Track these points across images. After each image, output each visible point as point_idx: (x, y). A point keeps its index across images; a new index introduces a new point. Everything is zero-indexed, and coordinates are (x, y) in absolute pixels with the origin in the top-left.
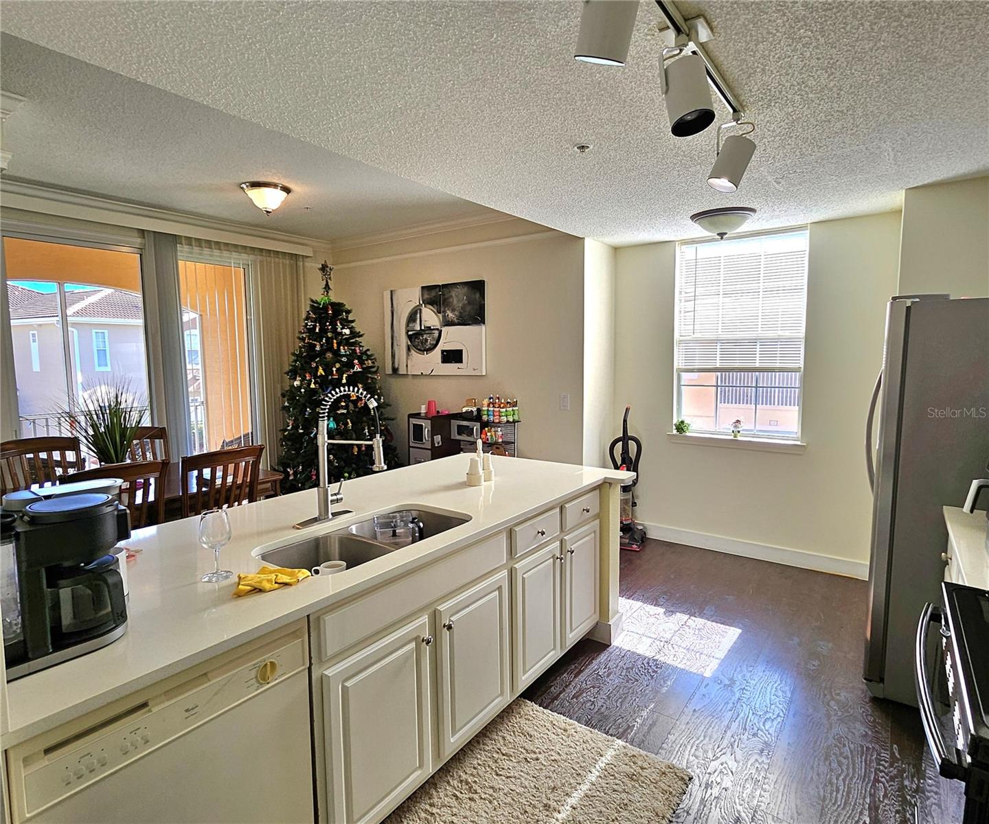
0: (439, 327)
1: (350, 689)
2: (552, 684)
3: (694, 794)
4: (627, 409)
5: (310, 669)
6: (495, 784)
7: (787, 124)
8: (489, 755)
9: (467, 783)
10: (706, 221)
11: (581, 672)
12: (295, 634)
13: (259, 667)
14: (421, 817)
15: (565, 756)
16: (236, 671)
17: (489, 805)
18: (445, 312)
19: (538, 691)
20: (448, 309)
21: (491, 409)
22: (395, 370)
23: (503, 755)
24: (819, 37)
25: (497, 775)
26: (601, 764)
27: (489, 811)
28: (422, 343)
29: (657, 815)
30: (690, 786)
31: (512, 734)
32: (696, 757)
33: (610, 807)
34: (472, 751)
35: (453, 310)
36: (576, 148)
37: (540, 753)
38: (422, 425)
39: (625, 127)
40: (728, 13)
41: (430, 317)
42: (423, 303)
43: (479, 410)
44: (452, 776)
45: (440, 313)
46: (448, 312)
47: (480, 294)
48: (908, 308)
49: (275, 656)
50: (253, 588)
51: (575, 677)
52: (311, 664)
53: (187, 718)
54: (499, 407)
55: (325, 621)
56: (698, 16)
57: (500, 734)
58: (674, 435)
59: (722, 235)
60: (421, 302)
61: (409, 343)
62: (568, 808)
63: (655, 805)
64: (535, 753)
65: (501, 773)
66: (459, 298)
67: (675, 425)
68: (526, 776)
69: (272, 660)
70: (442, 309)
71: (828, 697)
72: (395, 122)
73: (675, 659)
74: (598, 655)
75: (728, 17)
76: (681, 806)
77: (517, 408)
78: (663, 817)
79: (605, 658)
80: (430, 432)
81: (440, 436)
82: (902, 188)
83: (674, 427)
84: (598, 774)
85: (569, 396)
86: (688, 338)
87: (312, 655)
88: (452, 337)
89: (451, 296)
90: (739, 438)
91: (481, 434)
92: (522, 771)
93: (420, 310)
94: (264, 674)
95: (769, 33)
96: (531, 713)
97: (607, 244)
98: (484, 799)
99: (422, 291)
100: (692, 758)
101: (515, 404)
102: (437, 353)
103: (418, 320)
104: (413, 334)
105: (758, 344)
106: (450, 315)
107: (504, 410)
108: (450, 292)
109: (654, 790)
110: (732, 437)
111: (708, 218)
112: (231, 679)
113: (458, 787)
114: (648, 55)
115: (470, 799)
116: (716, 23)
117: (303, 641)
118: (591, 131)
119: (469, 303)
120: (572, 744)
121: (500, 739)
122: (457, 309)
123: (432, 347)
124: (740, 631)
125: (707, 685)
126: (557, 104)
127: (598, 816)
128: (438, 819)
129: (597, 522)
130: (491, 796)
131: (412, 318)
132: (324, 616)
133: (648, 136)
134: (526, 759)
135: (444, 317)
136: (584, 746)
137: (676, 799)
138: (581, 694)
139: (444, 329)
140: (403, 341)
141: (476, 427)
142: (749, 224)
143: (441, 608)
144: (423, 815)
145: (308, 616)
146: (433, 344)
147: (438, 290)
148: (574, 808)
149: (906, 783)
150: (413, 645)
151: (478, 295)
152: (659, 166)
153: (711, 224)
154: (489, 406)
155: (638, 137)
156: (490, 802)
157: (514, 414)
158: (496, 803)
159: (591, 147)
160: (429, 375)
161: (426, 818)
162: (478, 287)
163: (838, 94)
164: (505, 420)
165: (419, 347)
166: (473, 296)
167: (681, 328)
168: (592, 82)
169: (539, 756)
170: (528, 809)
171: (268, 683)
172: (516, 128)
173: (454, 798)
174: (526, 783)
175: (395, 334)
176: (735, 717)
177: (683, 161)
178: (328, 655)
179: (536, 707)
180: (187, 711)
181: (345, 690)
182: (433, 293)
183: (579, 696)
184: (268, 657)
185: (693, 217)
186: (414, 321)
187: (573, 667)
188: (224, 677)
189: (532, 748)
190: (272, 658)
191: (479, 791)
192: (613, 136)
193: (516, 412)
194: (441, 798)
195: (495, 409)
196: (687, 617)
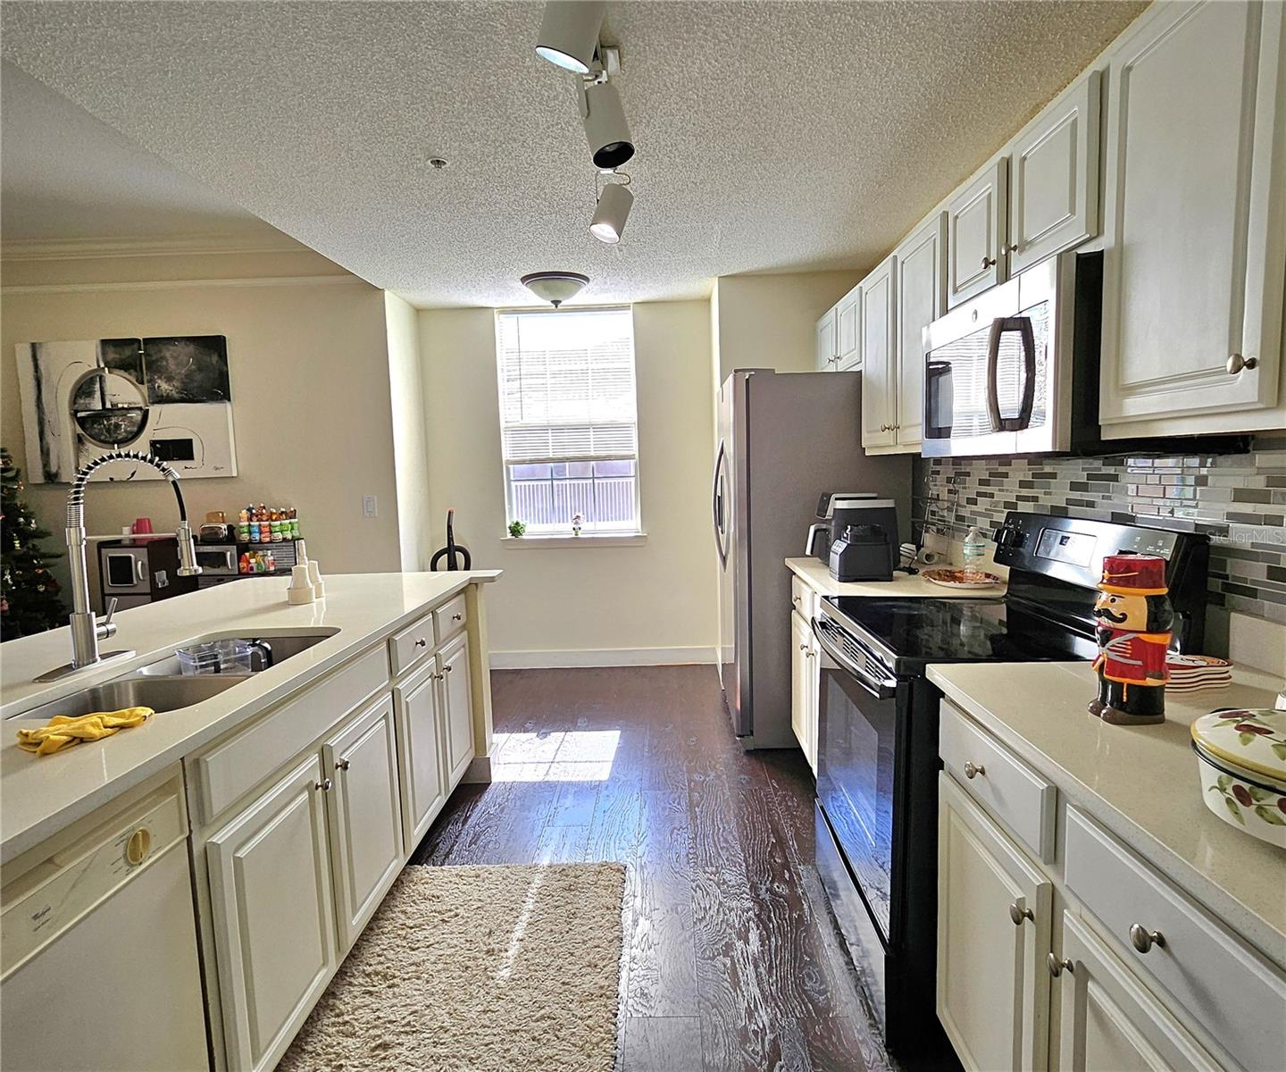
0: (142, 405)
1: (244, 863)
2: (438, 841)
3: (633, 879)
4: (450, 513)
5: (189, 839)
6: (415, 959)
7: (649, 185)
8: (392, 935)
9: (377, 974)
10: (539, 285)
11: (466, 819)
12: (166, 789)
13: (128, 839)
14: (330, 1032)
15: (489, 900)
16: (97, 848)
17: (417, 981)
18: (151, 381)
19: (423, 854)
20: (159, 378)
21: (255, 523)
22: (51, 478)
23: (411, 928)
24: (701, 103)
25: (413, 950)
26: (533, 890)
27: (421, 987)
28: (108, 431)
29: (608, 908)
30: (627, 875)
31: (412, 904)
32: (623, 849)
33: (560, 923)
34: (367, 940)
35: (169, 379)
36: (429, 161)
37: (457, 908)
38: (130, 558)
39: (496, 148)
40: (639, 53)
41: (122, 390)
42: (106, 366)
43: (230, 528)
44: (353, 976)
45: (142, 383)
46: (159, 381)
47: (220, 356)
48: (747, 380)
49: (145, 822)
50: (70, 739)
51: (463, 826)
52: (191, 831)
53: (36, 929)
54: (270, 518)
55: (207, 762)
56: (612, 47)
57: (396, 910)
58: (510, 540)
59: (556, 303)
60: (102, 365)
61: (79, 430)
62: (515, 942)
63: (603, 901)
64: (450, 911)
65: (416, 946)
66: (179, 362)
67: (510, 528)
68: (451, 936)
69: (141, 828)
70: (146, 378)
71: (713, 763)
72: (183, 61)
73: (566, 774)
74: (481, 797)
75: (638, 57)
76: (625, 893)
77: (296, 520)
78: (615, 908)
79: (490, 795)
80: (147, 567)
81: (164, 572)
82: (716, 275)
83: (508, 531)
84: (532, 900)
85: (376, 498)
86: (516, 424)
87: (191, 818)
88: (170, 421)
89: (163, 358)
90: (580, 536)
91: (239, 562)
92: (443, 934)
93: (101, 377)
94: (135, 849)
95: (665, 85)
96: (427, 875)
97: (408, 302)
98: (409, 979)
99: (103, 348)
100: (618, 852)
101: (292, 515)
102: (141, 446)
103: (98, 395)
104: (88, 416)
105: (591, 430)
106: (164, 386)
107: (278, 523)
108: (160, 351)
109: (596, 890)
110: (574, 536)
111: (542, 281)
112: (92, 861)
113: (367, 982)
114: (552, 72)
115: (389, 987)
116: (625, 60)
117: (179, 798)
118: (457, 144)
119: (200, 369)
120: (491, 886)
121: (399, 915)
122: (177, 378)
123: (130, 436)
124: (619, 732)
125: (607, 787)
126: (431, 98)
127: (550, 936)
128: (356, 1024)
129: (465, 633)
130: (416, 972)
131: (84, 388)
132: (204, 757)
133: (516, 166)
134: (443, 920)
135: (152, 389)
136: (506, 882)
137: (619, 888)
138: (478, 839)
139: (154, 410)
140: (65, 428)
141: (230, 552)
142: (582, 296)
143: (332, 742)
144: (332, 1030)
145: (182, 759)
146: (131, 432)
147: (136, 346)
148: (522, 940)
149: (790, 804)
150: (305, 795)
151: (215, 358)
152: (514, 206)
153: (546, 288)
154: (250, 519)
155: (507, 165)
156: (418, 978)
157: (292, 529)
158: (426, 976)
159: (448, 164)
160: (127, 481)
161: (338, 1032)
162: (216, 345)
163: (698, 165)
164: (281, 537)
165: (103, 437)
166: (209, 359)
167: (508, 413)
168: (483, 83)
169: (458, 911)
170: (469, 964)
171: (141, 864)
172: (365, 116)
173: (366, 996)
174: (455, 942)
175: (47, 417)
176: (643, 804)
177: (541, 206)
178: (214, 813)
179: (430, 868)
180: (36, 917)
181: (238, 861)
182: (127, 352)
183: (476, 841)
184: (137, 824)
185: (524, 279)
186: (90, 394)
187: (456, 816)
188: (82, 858)
189: (444, 907)
190: (142, 825)
191: (398, 974)
192: (479, 157)
193: (296, 525)
194: (349, 1003)
195: (262, 523)
196: (564, 733)
